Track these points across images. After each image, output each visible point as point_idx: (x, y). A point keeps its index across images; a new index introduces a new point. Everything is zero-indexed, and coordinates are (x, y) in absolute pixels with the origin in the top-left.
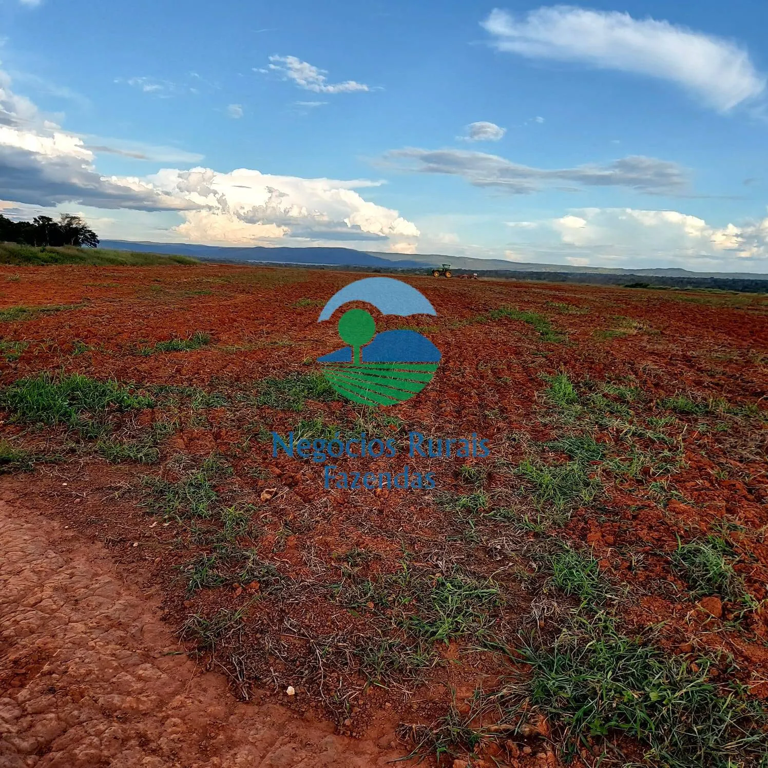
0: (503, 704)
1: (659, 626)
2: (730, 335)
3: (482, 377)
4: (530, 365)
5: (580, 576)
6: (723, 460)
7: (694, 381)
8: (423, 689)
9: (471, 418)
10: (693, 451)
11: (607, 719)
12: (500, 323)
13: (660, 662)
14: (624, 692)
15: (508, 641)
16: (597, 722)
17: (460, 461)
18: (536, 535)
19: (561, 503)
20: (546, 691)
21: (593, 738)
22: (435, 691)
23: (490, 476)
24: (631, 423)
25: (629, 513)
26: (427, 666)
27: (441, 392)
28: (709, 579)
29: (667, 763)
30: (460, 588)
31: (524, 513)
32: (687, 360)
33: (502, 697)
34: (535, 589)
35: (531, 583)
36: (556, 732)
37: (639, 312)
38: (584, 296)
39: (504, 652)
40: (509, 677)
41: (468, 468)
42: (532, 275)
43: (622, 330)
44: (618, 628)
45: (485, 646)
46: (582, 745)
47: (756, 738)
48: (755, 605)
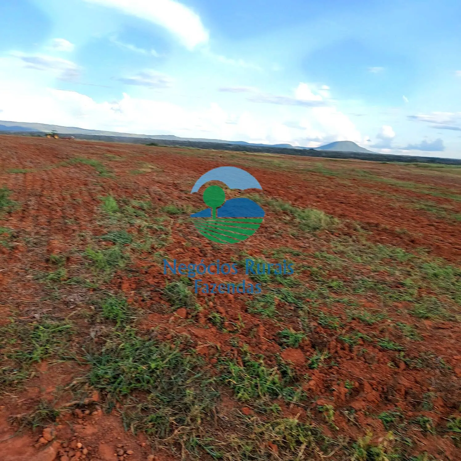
0: (73, 390)
1: (156, 329)
2: (195, 171)
3: (64, 199)
4: (92, 191)
5: (117, 309)
6: (189, 237)
7: (177, 197)
8: (25, 392)
9: (57, 225)
10: (175, 233)
11: (130, 384)
12: (76, 166)
13: (157, 347)
14: (138, 368)
15: (77, 353)
16: (125, 387)
17: (49, 251)
18: (94, 290)
19: (108, 270)
20: (97, 376)
21: (123, 396)
22: (32, 392)
23: (68, 259)
24: (146, 221)
25: (144, 270)
26: (27, 378)
27: (38, 210)
28: (181, 299)
29: (159, 398)
30: (48, 328)
31: (87, 278)
32: (175, 186)
33: (73, 386)
34: (93, 321)
35: (91, 318)
36: (103, 398)
37: (152, 159)
38: (124, 150)
39: (75, 360)
40: (78, 374)
41: (55, 256)
42: (95, 137)
43: (144, 170)
44: (136, 334)
45: (64, 359)
46: (117, 401)
47: (200, 375)
48: (201, 309)
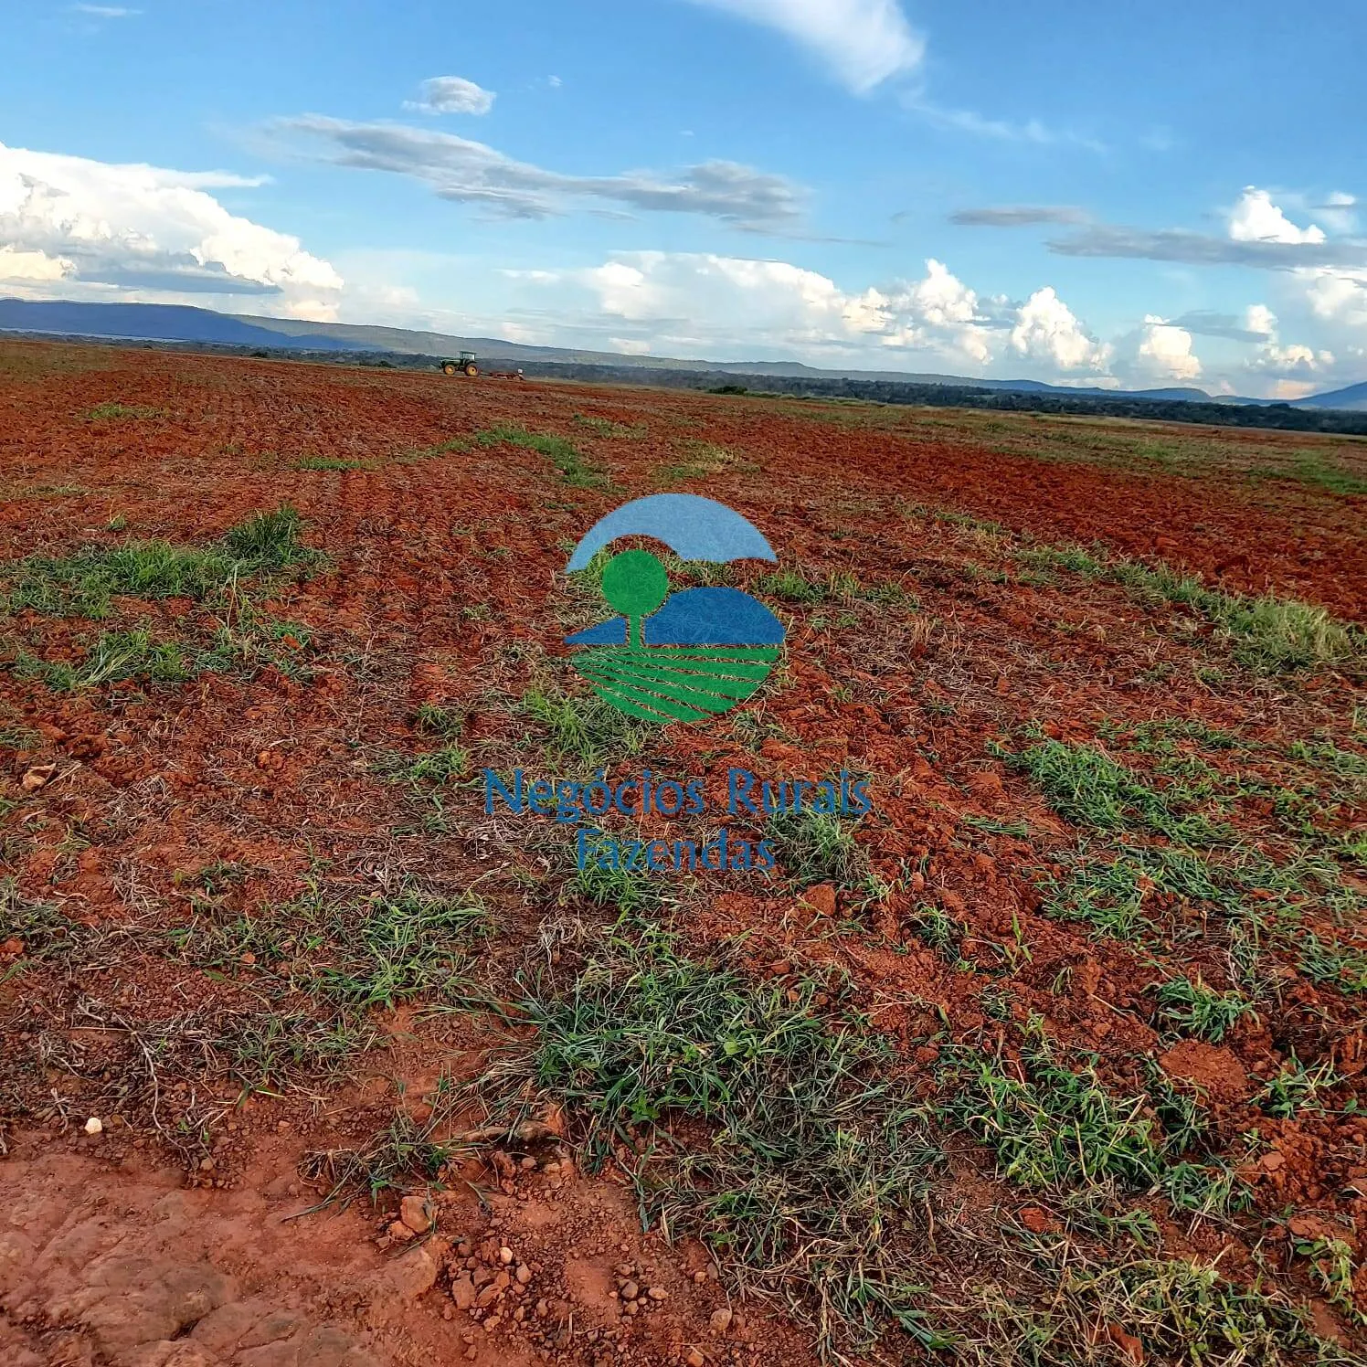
0: (487, 1095)
1: (741, 939)
2: (866, 472)
3: (459, 548)
4: (545, 526)
5: (621, 874)
6: (847, 673)
7: (809, 548)
8: (348, 1089)
9: (439, 620)
10: (803, 659)
11: (659, 1093)
12: (493, 453)
13: (743, 994)
14: (684, 1049)
15: (499, 991)
16: (643, 1102)
17: (419, 696)
19: (591, 759)
20: (560, 1062)
21: (636, 1126)
22: (370, 1091)
23: (472, 719)
25: (701, 764)
26: (356, 1050)
27: (384, 576)
28: (817, 858)
29: (748, 1146)
30: (415, 913)
32: (800, 514)
33: (488, 1083)
34: (545, 902)
35: (541, 892)
36: (576, 1128)
37: (729, 435)
38: (639, 408)
39: (492, 1010)
40: (501, 1051)
41: (432, 707)
42: (550, 368)
43: (700, 465)
44: (678, 949)
45: (460, 1004)
46: (619, 1140)
47: (879, 1090)
48: (885, 891)
